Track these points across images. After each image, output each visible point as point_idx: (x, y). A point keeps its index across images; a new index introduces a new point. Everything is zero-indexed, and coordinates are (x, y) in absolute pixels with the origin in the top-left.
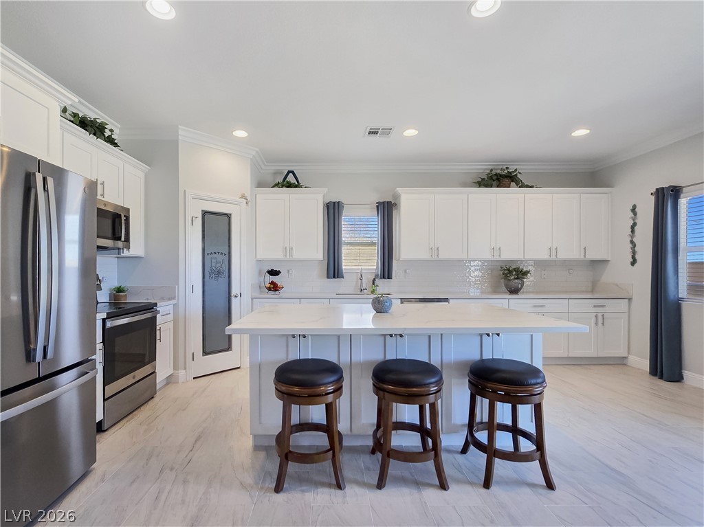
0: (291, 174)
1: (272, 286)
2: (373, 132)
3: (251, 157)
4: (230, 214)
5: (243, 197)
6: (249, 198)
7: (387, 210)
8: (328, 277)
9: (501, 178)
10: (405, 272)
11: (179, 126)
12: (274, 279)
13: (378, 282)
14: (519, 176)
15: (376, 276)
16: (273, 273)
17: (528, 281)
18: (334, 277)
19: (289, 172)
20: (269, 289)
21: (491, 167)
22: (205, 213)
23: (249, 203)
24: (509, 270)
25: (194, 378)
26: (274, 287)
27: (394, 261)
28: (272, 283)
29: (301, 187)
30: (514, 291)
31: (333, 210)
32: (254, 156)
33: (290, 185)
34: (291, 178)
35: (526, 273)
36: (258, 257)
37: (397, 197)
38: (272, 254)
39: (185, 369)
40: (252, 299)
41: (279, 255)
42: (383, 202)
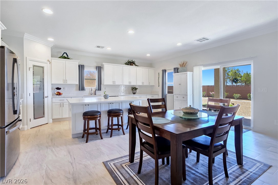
0: (65, 54)
1: (58, 93)
2: (98, 47)
3: (51, 46)
4: (44, 67)
5: (48, 61)
6: (51, 62)
7: (99, 69)
8: (79, 90)
9: (131, 63)
10: (105, 88)
12: (59, 91)
13: (97, 92)
14: (135, 63)
15: (96, 90)
16: (58, 89)
17: (137, 91)
18: (82, 90)
20: (57, 95)
22: (34, 66)
23: (51, 63)
24: (133, 88)
25: (31, 128)
26: (59, 94)
27: (102, 85)
28: (58, 92)
29: (68, 59)
30: (134, 93)
31: (81, 67)
32: (52, 46)
33: (65, 58)
34: (65, 55)
35: (137, 89)
36: (53, 83)
37: (103, 65)
38: (59, 82)
39: (27, 125)
40: (52, 98)
41: (61, 82)
42: (98, 67)
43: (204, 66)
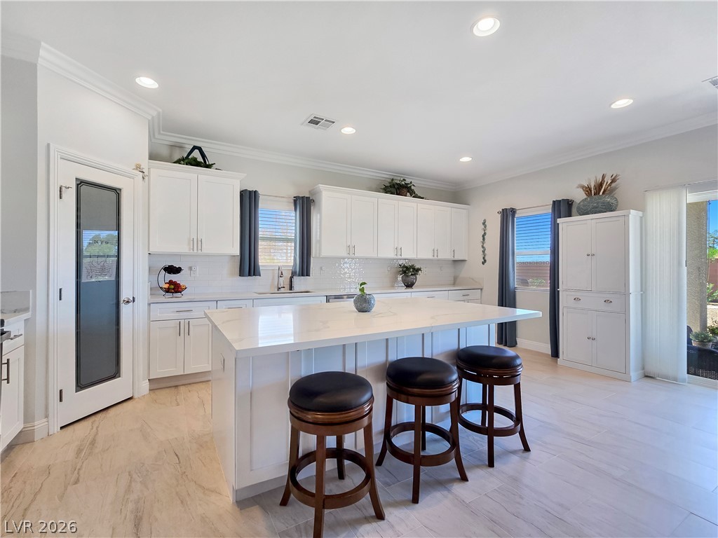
0: (196, 151)
1: (172, 287)
2: (314, 122)
3: (150, 118)
4: (120, 190)
5: (138, 168)
6: (146, 173)
7: (305, 205)
8: (241, 274)
9: (398, 188)
10: (321, 268)
11: (42, 43)
12: (174, 277)
13: (296, 280)
14: (413, 187)
15: (294, 274)
16: (172, 270)
17: (420, 276)
18: (250, 275)
19: (195, 148)
20: (167, 291)
21: (392, 177)
22: (81, 183)
23: (146, 178)
24: (406, 267)
25: (62, 428)
26: (175, 288)
27: (312, 258)
28: (171, 282)
29: (209, 166)
30: (409, 285)
31: (249, 200)
32: (153, 117)
33: (195, 163)
34: (196, 154)
35: (419, 270)
36: (152, 250)
37: (319, 192)
38: (172, 246)
39: (47, 416)
40: (149, 304)
41: (183, 248)
42: (303, 197)
43: (695, 188)
